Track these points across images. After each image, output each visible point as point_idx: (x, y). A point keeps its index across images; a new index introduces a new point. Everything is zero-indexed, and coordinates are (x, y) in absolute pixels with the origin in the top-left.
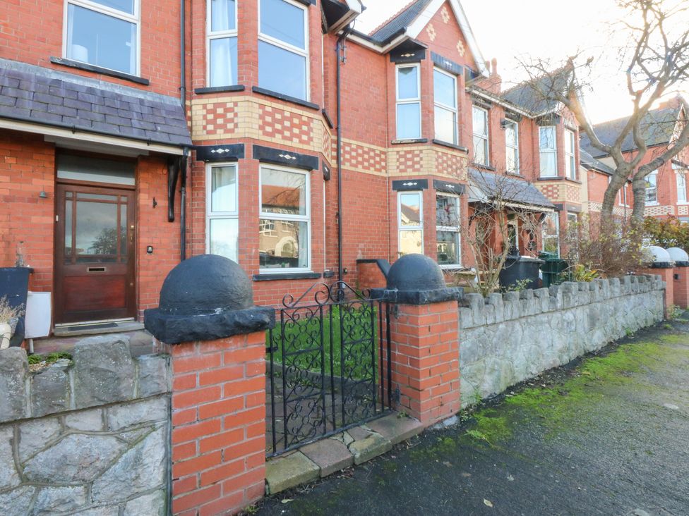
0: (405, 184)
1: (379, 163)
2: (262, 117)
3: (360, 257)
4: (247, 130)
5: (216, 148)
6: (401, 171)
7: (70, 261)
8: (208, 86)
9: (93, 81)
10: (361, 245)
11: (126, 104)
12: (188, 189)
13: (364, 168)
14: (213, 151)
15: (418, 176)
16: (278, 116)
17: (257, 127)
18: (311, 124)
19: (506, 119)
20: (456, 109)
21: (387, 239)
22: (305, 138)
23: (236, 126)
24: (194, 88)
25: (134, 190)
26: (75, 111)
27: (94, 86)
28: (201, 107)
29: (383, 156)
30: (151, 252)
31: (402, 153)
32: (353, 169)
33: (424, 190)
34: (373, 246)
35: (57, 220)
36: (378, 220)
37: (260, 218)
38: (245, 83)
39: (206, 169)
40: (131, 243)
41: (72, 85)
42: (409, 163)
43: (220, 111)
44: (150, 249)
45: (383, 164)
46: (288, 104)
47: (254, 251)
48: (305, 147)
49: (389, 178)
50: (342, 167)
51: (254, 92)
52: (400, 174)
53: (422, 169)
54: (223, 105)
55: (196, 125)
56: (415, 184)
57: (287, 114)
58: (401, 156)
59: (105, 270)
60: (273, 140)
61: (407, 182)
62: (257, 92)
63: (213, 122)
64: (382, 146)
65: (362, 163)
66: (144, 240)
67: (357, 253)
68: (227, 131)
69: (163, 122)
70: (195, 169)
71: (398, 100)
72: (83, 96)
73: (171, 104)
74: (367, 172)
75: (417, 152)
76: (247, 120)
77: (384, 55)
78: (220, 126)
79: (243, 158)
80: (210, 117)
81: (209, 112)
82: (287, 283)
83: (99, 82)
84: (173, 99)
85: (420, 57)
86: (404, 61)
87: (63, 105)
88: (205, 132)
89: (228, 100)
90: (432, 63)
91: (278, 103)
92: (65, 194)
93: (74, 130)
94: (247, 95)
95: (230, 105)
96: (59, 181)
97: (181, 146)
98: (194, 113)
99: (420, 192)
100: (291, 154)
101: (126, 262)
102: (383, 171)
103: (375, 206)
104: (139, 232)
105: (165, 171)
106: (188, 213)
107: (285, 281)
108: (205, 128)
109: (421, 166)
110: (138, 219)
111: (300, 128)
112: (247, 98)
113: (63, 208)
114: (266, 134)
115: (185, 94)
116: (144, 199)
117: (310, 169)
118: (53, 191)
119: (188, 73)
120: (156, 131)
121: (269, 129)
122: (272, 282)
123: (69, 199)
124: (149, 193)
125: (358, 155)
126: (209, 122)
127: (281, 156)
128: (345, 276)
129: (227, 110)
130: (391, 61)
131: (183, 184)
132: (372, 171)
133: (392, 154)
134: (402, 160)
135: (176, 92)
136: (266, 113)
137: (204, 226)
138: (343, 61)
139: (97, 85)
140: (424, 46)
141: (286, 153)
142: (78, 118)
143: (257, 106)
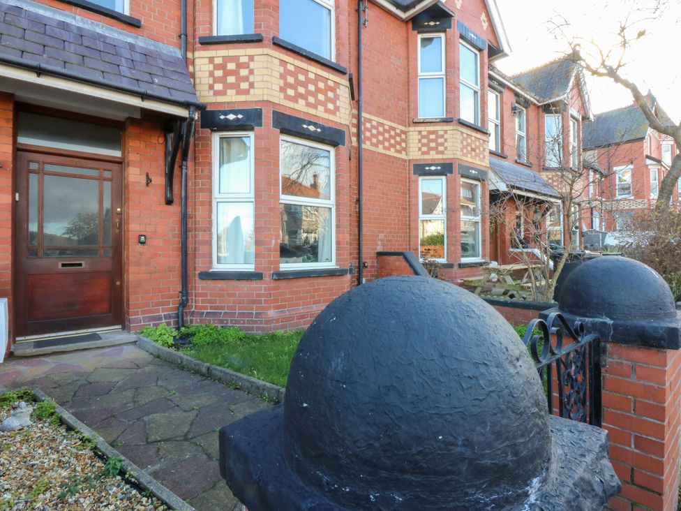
0: (427, 168)
1: (399, 143)
2: (283, 77)
3: (380, 249)
4: (265, 91)
5: (226, 113)
6: (423, 153)
7: (36, 254)
8: (215, 34)
9: (66, 15)
10: (381, 236)
11: (113, 48)
12: (190, 163)
13: (385, 148)
14: (222, 117)
15: (442, 159)
16: (302, 78)
17: (277, 88)
18: (338, 90)
19: (517, 105)
20: (479, 87)
21: (406, 229)
22: (331, 106)
23: (252, 85)
24: (197, 37)
25: (120, 163)
26: (41, 48)
27: (68, 20)
28: (207, 61)
29: (403, 136)
30: (143, 243)
31: (424, 133)
32: (373, 149)
33: (448, 175)
34: (393, 237)
35: (17, 199)
36: (398, 208)
37: (281, 201)
38: (262, 31)
39: (213, 139)
40: (117, 231)
41: (37, 15)
42: (432, 145)
43: (231, 66)
44: (143, 238)
45: (403, 145)
46: (312, 63)
47: (273, 242)
48: (331, 117)
49: (409, 160)
50: (363, 146)
51: (275, 44)
52: (422, 157)
53: (446, 152)
54: (234, 59)
55: (200, 84)
56: (439, 168)
57: (312, 76)
58: (423, 137)
59: (84, 265)
60: (296, 106)
61: (430, 165)
62: (278, 45)
63: (222, 80)
64: (402, 125)
65: (382, 143)
66: (134, 228)
67: (377, 245)
68: (240, 92)
69: (161, 74)
70: (199, 139)
71: (420, 73)
72: (53, 31)
73: (170, 54)
74: (388, 153)
75: (441, 133)
76: (266, 78)
77: (406, 22)
78: (232, 86)
79: (261, 125)
80: (219, 73)
81: (217, 67)
82: (311, 281)
83: (75, 17)
84: (171, 48)
85: (446, 26)
86: (428, 29)
87: (23, 38)
88: (211, 92)
89: (241, 52)
90: (457, 34)
91: (301, 61)
92: (28, 166)
93: (40, 71)
94: (266, 47)
95: (243, 60)
96: (20, 147)
97: (186, 105)
98: (197, 68)
99: (444, 178)
100: (315, 125)
101: (110, 255)
102: (404, 153)
103: (395, 191)
104: (128, 217)
105: (161, 140)
106: (190, 194)
107: (309, 279)
108: (211, 87)
109: (446, 148)
110: (128, 199)
111: (326, 94)
112: (266, 51)
113: (25, 183)
114: (287, 97)
115: (186, 43)
116: (134, 175)
117: (335, 144)
118: (10, 159)
119: (190, 18)
120: (152, 83)
121: (291, 92)
122: (295, 280)
123: (33, 172)
124: (140, 167)
125: (379, 133)
126: (216, 80)
127: (305, 126)
128: (365, 270)
129: (240, 66)
130: (413, 29)
131: (185, 157)
132: (392, 152)
133: (414, 134)
134: (425, 141)
135: (175, 41)
136: (288, 72)
137: (210, 211)
138: (364, 24)
139: (74, 21)
140: (451, 14)
141: (310, 123)
142: (45, 56)
143: (277, 62)
